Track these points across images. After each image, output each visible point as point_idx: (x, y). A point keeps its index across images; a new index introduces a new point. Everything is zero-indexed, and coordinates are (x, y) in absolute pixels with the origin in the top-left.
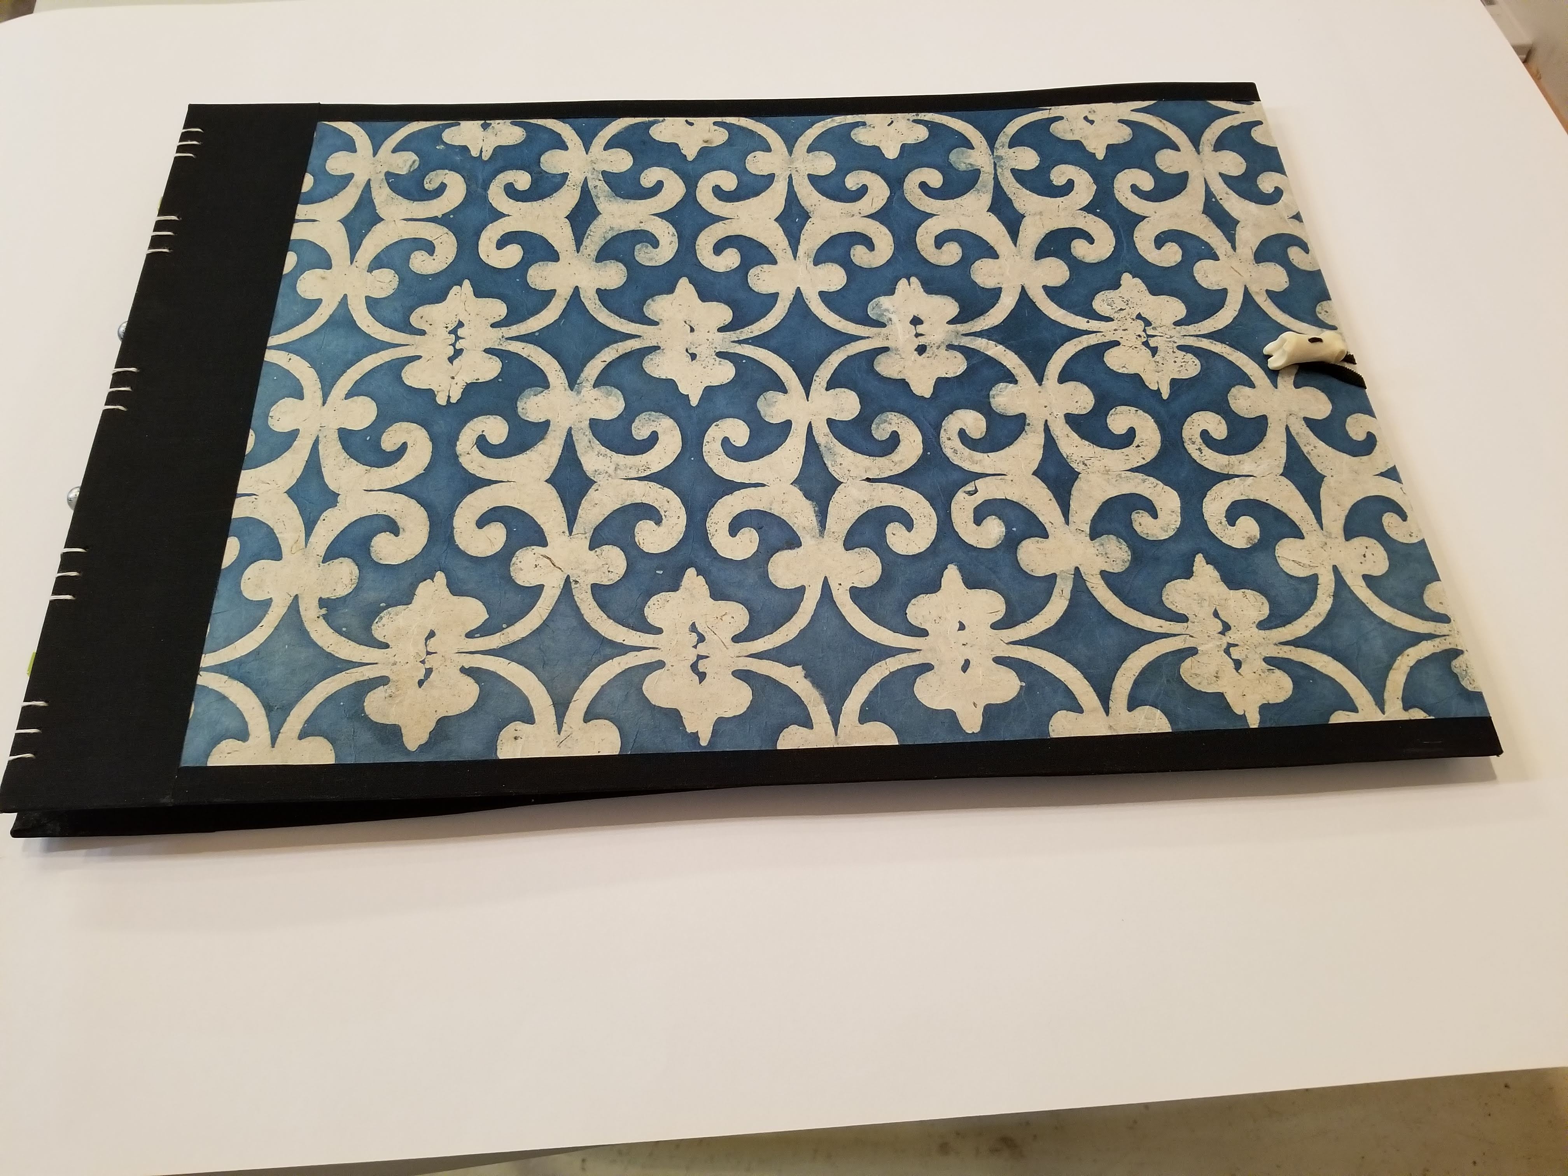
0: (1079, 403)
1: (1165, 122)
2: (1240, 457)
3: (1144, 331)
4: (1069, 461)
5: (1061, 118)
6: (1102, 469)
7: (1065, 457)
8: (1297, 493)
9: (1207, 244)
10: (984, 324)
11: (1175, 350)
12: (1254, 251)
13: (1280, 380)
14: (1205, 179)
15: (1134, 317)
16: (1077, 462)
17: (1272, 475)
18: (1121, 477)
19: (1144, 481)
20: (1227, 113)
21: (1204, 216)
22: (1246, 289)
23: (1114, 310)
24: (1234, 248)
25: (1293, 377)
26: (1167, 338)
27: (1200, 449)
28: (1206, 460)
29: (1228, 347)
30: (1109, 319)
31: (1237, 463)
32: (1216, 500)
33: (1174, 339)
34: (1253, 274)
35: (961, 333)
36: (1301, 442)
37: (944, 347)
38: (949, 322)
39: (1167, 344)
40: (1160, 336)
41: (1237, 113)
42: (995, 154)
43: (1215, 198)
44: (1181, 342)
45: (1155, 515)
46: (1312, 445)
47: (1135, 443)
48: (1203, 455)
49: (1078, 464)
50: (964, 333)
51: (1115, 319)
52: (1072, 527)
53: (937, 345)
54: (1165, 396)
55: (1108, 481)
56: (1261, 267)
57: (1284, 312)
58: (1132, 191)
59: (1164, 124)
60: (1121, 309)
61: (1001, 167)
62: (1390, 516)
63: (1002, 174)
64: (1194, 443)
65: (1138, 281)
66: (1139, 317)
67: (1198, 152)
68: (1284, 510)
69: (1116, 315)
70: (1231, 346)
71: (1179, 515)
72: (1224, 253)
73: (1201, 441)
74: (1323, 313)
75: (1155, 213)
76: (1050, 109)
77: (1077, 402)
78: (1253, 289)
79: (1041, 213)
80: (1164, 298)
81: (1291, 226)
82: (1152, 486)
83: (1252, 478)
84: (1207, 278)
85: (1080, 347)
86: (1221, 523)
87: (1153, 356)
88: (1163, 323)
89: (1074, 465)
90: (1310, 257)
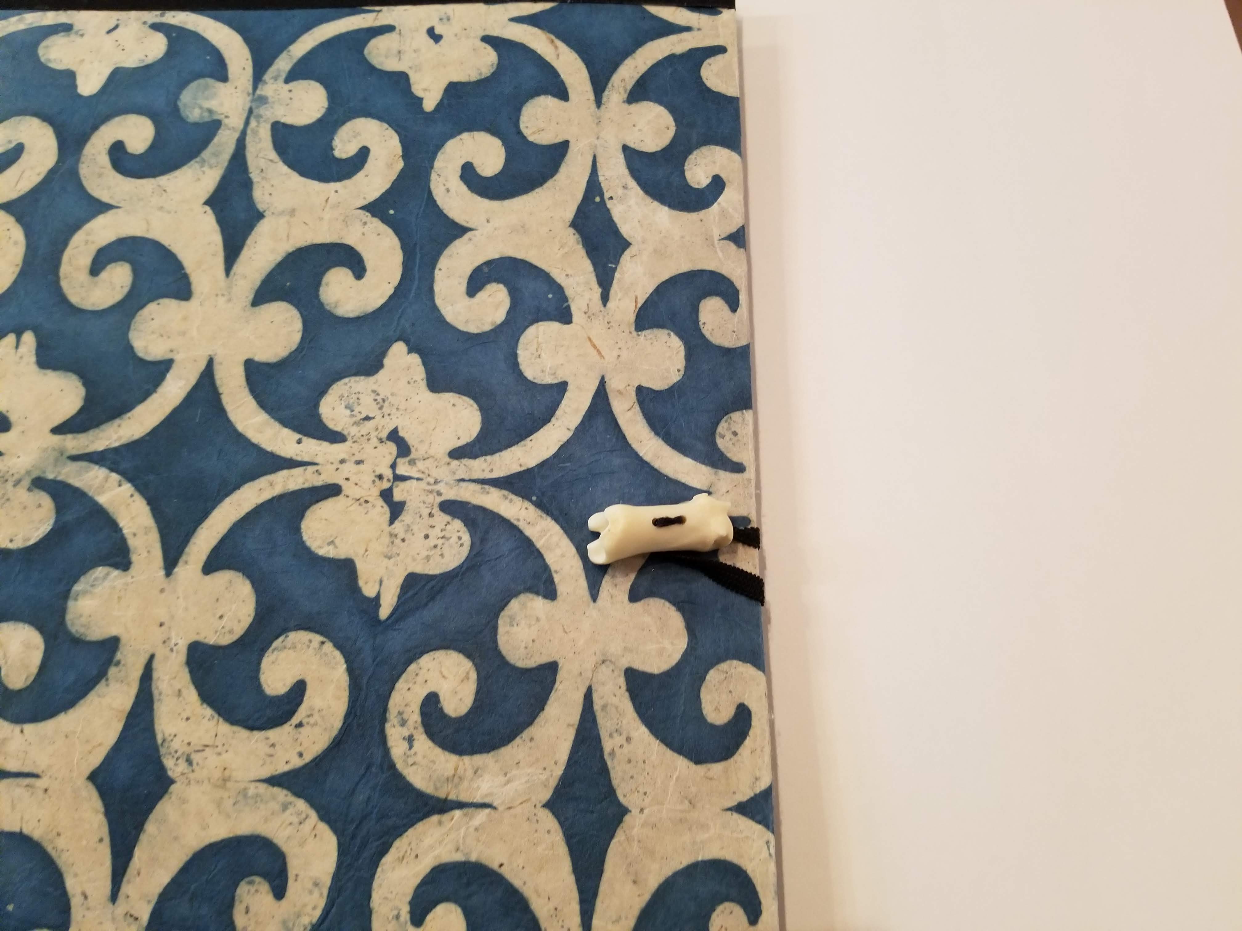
0: (225, 619)
1: (559, 43)
2: (479, 759)
3: (393, 466)
4: (163, 751)
5: (389, 29)
6: (217, 774)
7: (159, 741)
8: (562, 849)
9: (559, 289)
10: (115, 437)
11: (436, 511)
12: (639, 305)
13: (607, 584)
14: (595, 157)
15: (384, 434)
16: (176, 755)
17: (529, 804)
18: (245, 796)
19: (285, 807)
20: (670, 29)
21: (572, 231)
22: (602, 383)
23: (355, 419)
24: (605, 298)
25: (632, 577)
26: (429, 484)
27: (410, 740)
28: (414, 764)
29: (532, 508)
30: (336, 437)
31: (470, 773)
32: (405, 861)
33: (440, 487)
34: (625, 354)
35: (68, 454)
36: (605, 724)
37: (27, 482)
38: (57, 430)
39: (424, 498)
40: (418, 479)
41: (688, 29)
42: (258, 92)
43: (602, 195)
44: (450, 494)
45: (279, 892)
46: (624, 737)
47: (295, 720)
48: (409, 753)
49: (177, 759)
50: (75, 452)
51: (349, 438)
52: (122, 907)
53: (16, 477)
54: (384, 612)
55: (219, 804)
56: (642, 338)
57: (657, 433)
58: (462, 177)
59: (556, 47)
60: (367, 418)
61: (259, 117)
62: (728, 911)
63: (255, 133)
64: (403, 723)
65: (415, 359)
66: (394, 436)
67: (599, 102)
68: (528, 891)
69: (352, 431)
70: (539, 505)
71: (325, 892)
72: (585, 308)
73: (419, 720)
74: (729, 436)
75: (488, 221)
76: (380, 11)
77: (221, 617)
78: (613, 385)
79: (292, 212)
80: (450, 397)
81: (720, 254)
82: (296, 820)
83: (487, 811)
84: (538, 360)
85: (267, 495)
86: (397, 917)
87: (391, 522)
88: (432, 452)
89: (169, 763)
90: (736, 320)
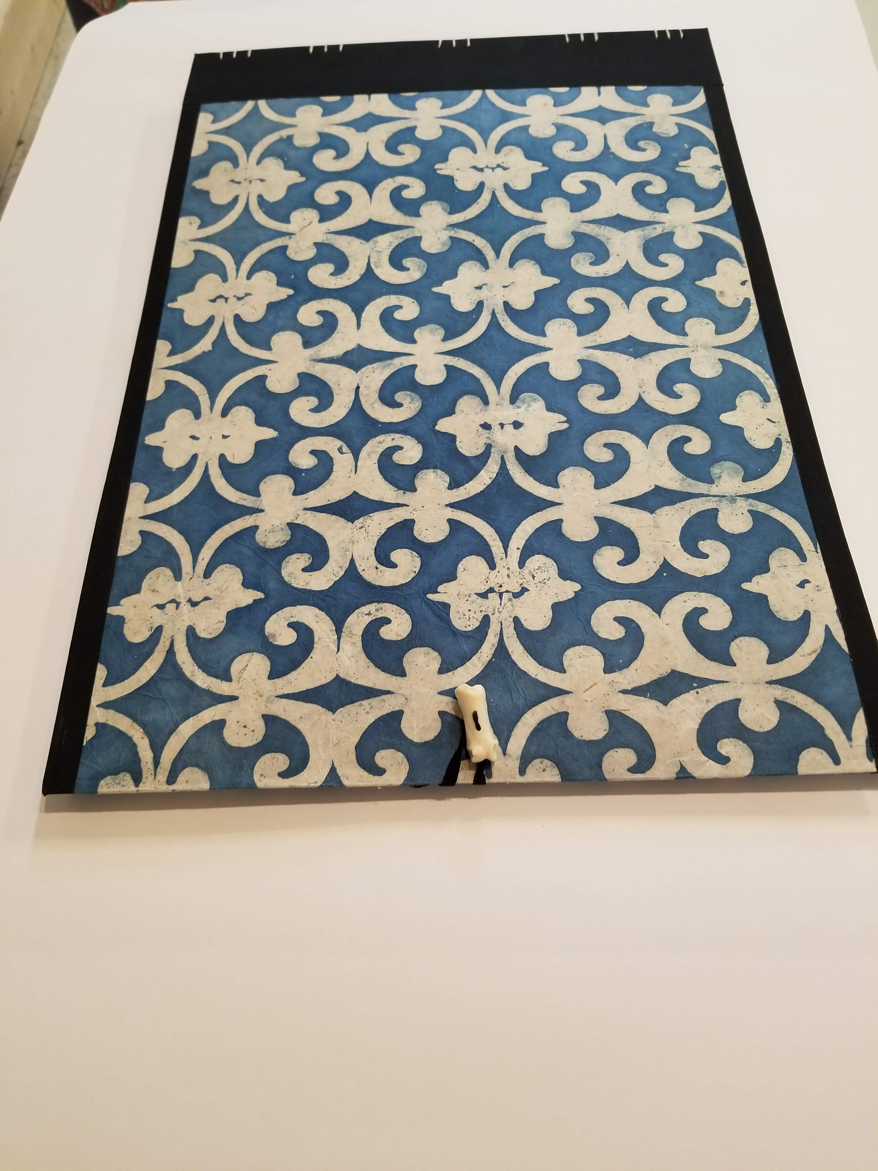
0: (426, 531)
1: (814, 656)
2: (360, 644)
3: (507, 591)
4: (366, 517)
5: (803, 558)
6: (356, 539)
7: (370, 515)
8: (318, 684)
9: (627, 665)
10: (515, 472)
11: (484, 614)
12: (623, 712)
13: (448, 699)
14: (727, 682)
15: (525, 585)
16: (364, 522)
17: (338, 667)
18: (346, 551)
19: (341, 567)
20: (847, 727)
21: (669, 671)
22: (567, 693)
23: (533, 571)
24: (625, 692)
25: (453, 712)
26: (498, 609)
27: (369, 614)
28: (358, 617)
29: (488, 659)
30: (522, 564)
31: (354, 641)
32: (316, 618)
33: (497, 614)
34: (589, 704)
35: (504, 454)
36: (375, 701)
37: (489, 441)
38: (516, 448)
39: (491, 607)
40: (501, 604)
41: (849, 739)
42: (738, 498)
43: (698, 687)
44: (493, 619)
45: (304, 570)
46: (369, 710)
47: (379, 566)
48: (363, 614)
49: (362, 523)
50: (505, 457)
51: (521, 570)
52: (302, 513)
53: (491, 437)
54: (430, 596)
55: (343, 542)
56: (601, 714)
57: (539, 724)
58: (696, 609)
59: (810, 654)
60: (534, 577)
61: (720, 501)
62: (285, 762)
63: (709, 501)
64: (377, 610)
65: (571, 595)
66: (524, 590)
67: (770, 683)
68: (300, 670)
69: (526, 571)
70: (490, 662)
71: (304, 587)
72: (615, 680)
73: (378, 617)
74: (543, 766)
75: (667, 624)
76: (817, 552)
78: (567, 698)
79: (657, 527)
80: (550, 614)
81: (669, 762)
82: (335, 572)
83: (336, 650)
84: (578, 657)
85: (488, 539)
86: (292, 617)
87: (476, 594)
88: (516, 608)
89: (361, 520)
90: (622, 771)
